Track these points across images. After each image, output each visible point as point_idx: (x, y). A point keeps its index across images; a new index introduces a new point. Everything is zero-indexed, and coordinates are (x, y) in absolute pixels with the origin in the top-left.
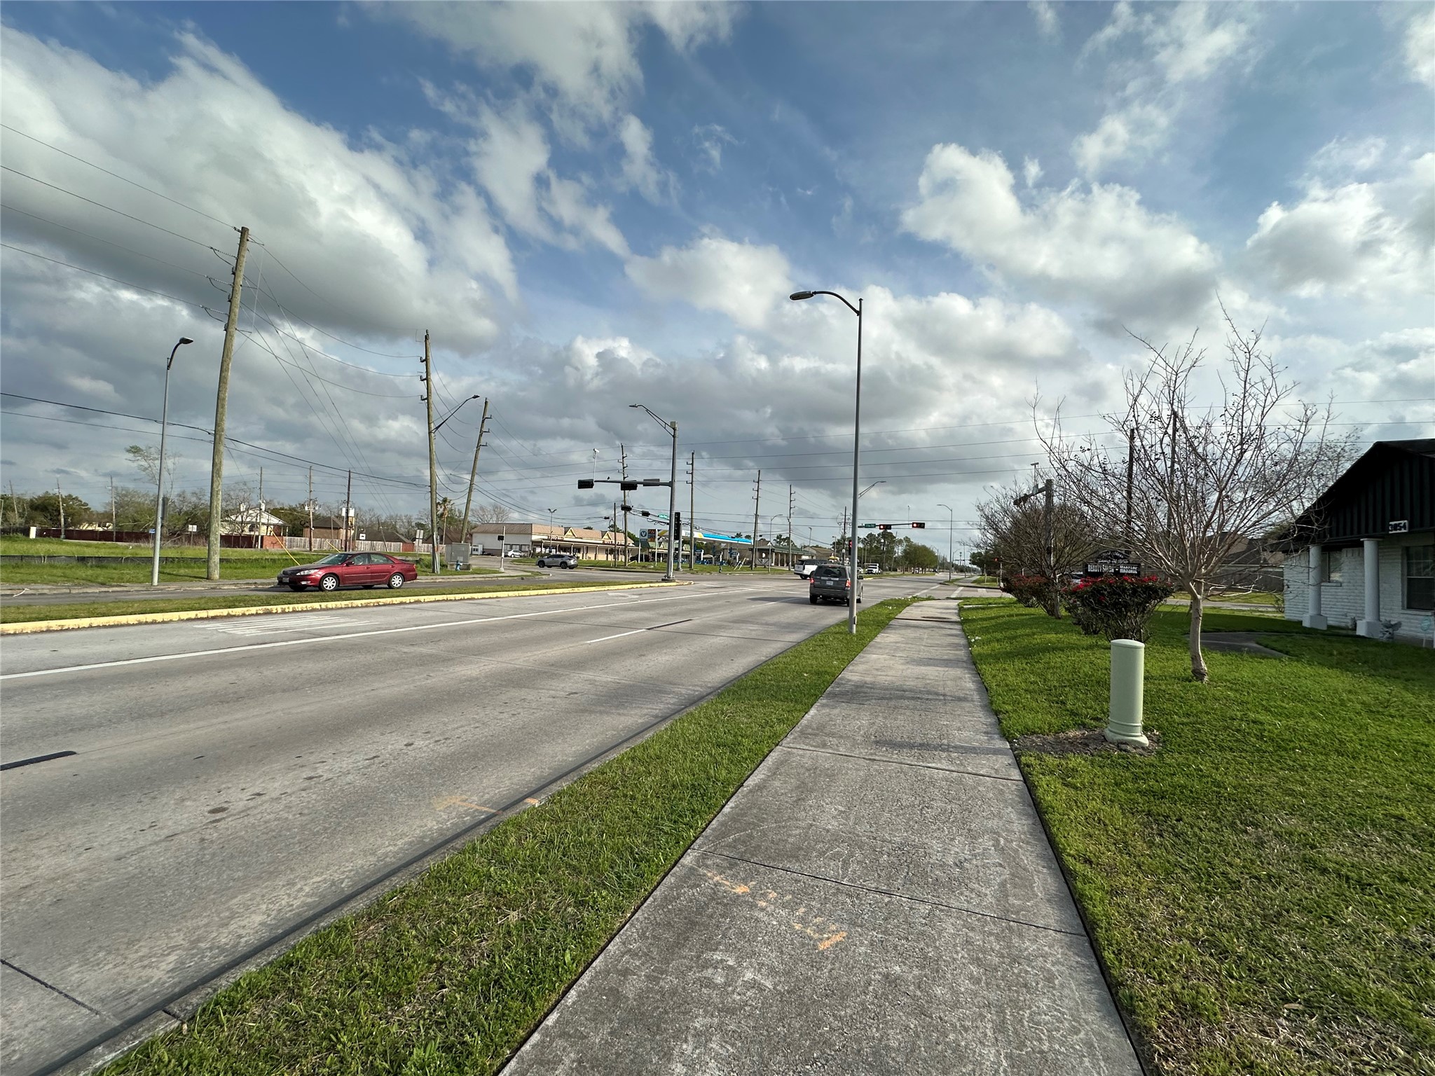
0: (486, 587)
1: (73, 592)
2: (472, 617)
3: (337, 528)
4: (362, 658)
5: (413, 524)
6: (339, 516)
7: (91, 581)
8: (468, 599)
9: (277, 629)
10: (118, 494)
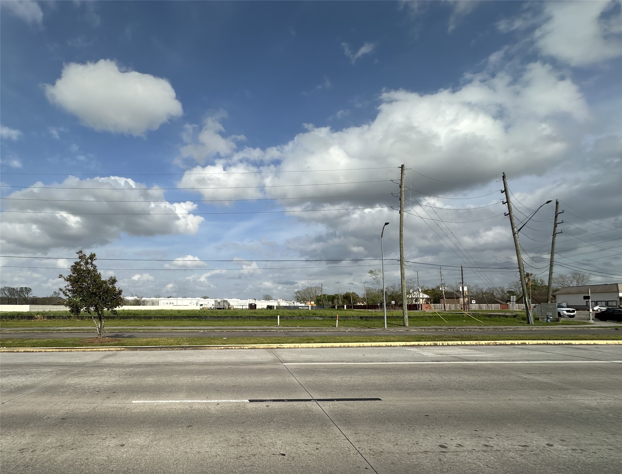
0: (581, 336)
1: (361, 330)
2: (575, 358)
3: (458, 298)
4: (495, 378)
5: (505, 292)
6: (458, 291)
7: (365, 326)
8: (566, 344)
9: (442, 354)
10: (367, 290)
